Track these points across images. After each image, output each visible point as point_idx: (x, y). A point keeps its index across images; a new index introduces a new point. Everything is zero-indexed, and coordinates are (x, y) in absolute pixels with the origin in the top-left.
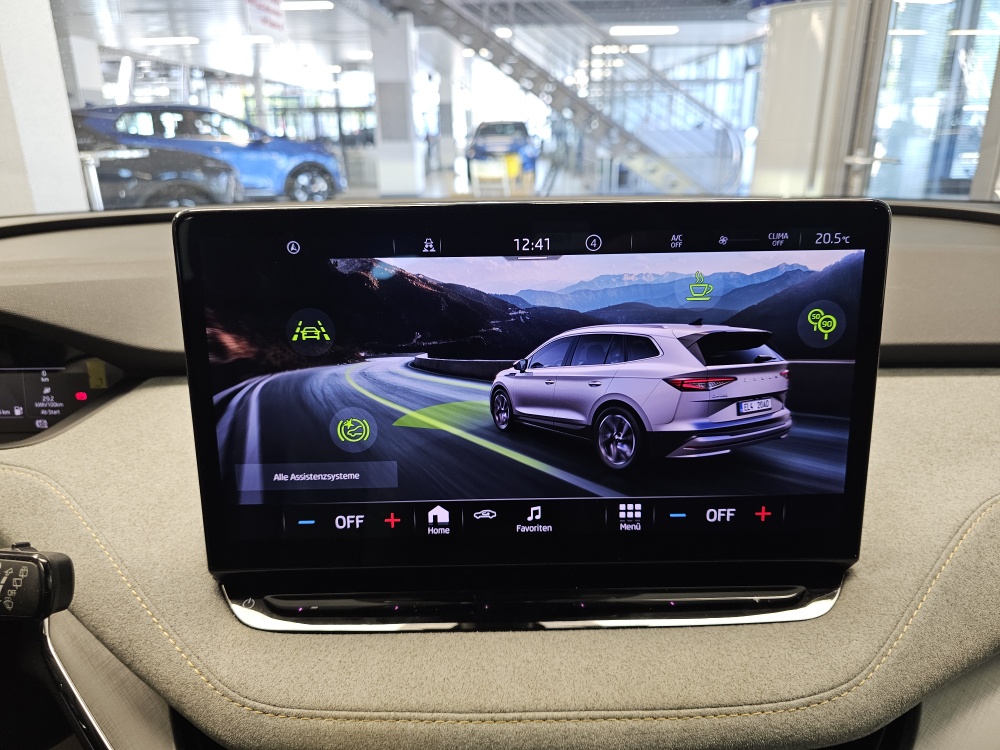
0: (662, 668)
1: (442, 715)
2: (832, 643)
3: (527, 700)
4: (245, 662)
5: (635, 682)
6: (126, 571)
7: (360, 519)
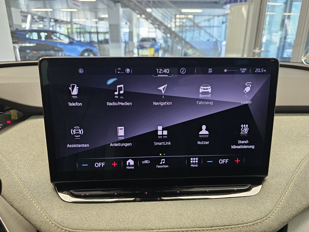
2: (260, 204)
3: (161, 226)
4: (63, 214)
5: (196, 218)
7: (103, 164)
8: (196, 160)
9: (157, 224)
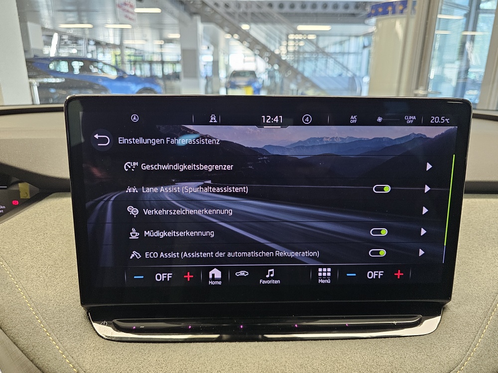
0: (344, 365)
2: (440, 349)
4: (100, 360)
6: (33, 305)
7: (170, 275)
8: (327, 272)
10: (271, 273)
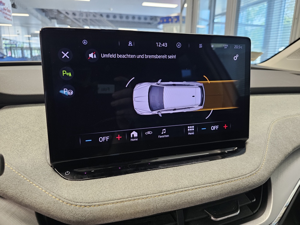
0: (210, 172)
1: (149, 195)
3: (175, 186)
4: (73, 191)
7: (108, 138)
8: (192, 128)
9: (172, 185)
10: (164, 131)
